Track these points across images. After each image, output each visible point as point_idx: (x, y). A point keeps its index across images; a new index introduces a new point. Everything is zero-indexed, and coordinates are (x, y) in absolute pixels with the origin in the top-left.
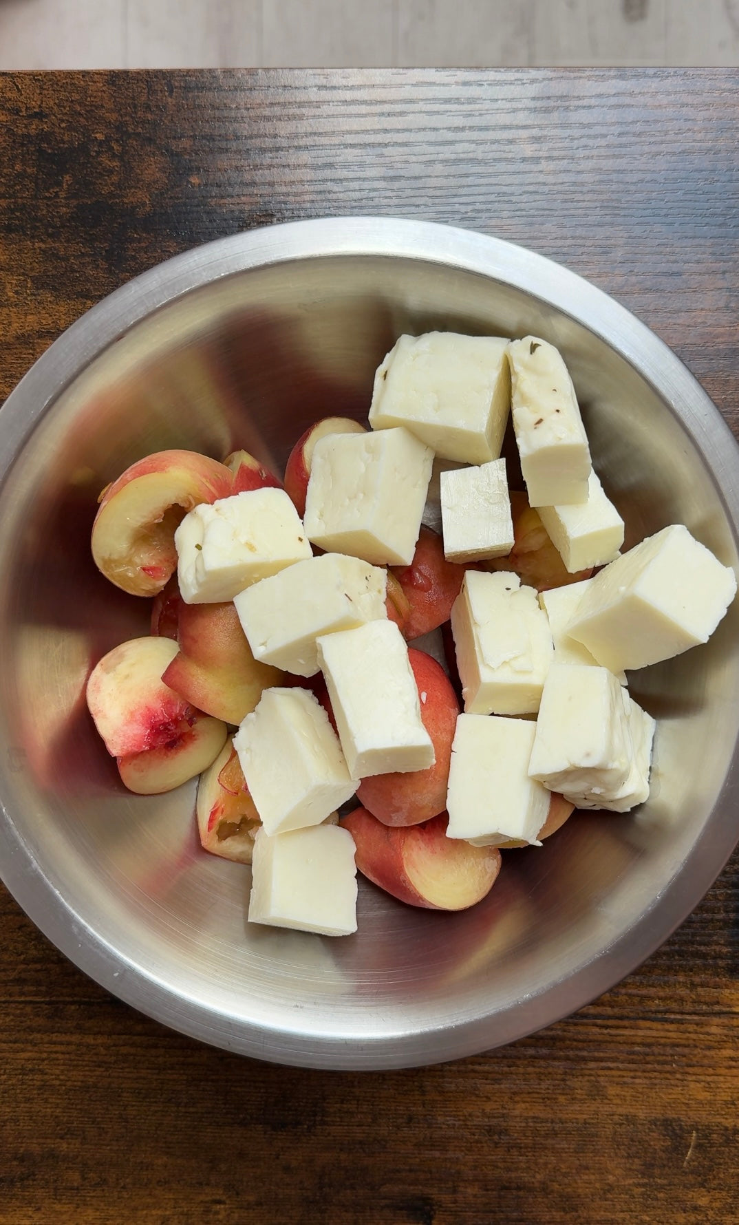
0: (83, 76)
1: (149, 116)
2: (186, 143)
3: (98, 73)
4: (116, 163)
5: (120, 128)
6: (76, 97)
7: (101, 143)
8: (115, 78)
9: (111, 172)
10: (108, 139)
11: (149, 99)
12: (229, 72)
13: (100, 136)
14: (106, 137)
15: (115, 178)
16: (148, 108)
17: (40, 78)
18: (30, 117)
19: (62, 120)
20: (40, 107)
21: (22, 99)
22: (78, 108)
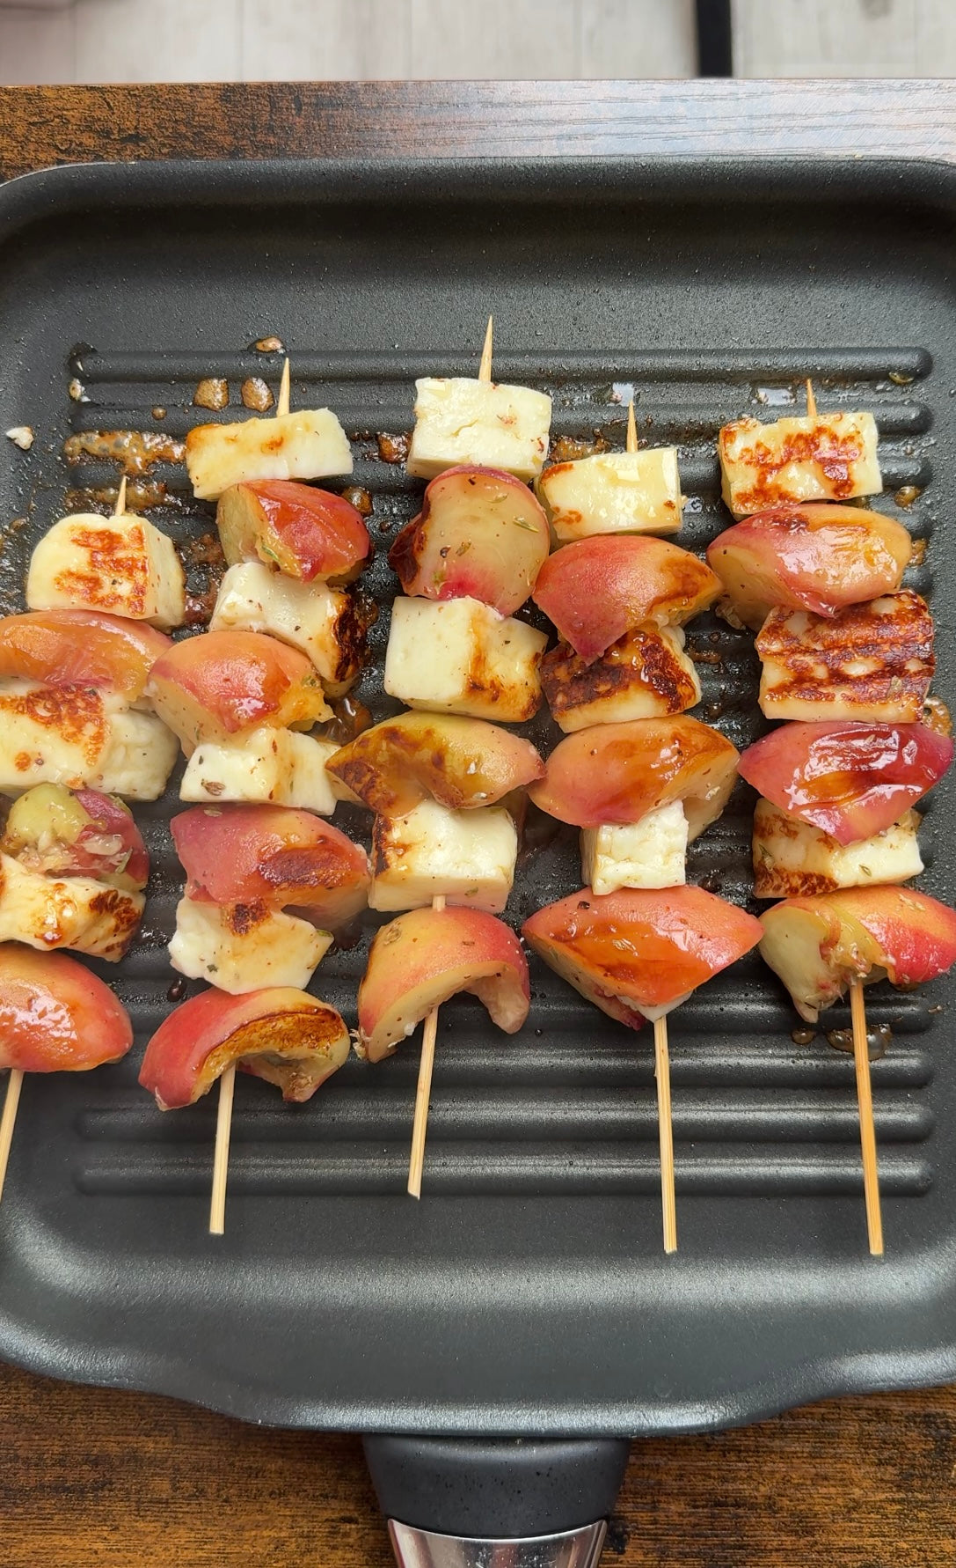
0: (190, 91)
1: (272, 140)
3: (210, 87)
6: (180, 115)
8: (230, 93)
11: (272, 119)
12: (371, 86)
16: (271, 129)
17: (136, 92)
18: (123, 140)
19: (164, 145)
20: (136, 128)
21: (114, 118)
22: (183, 129)
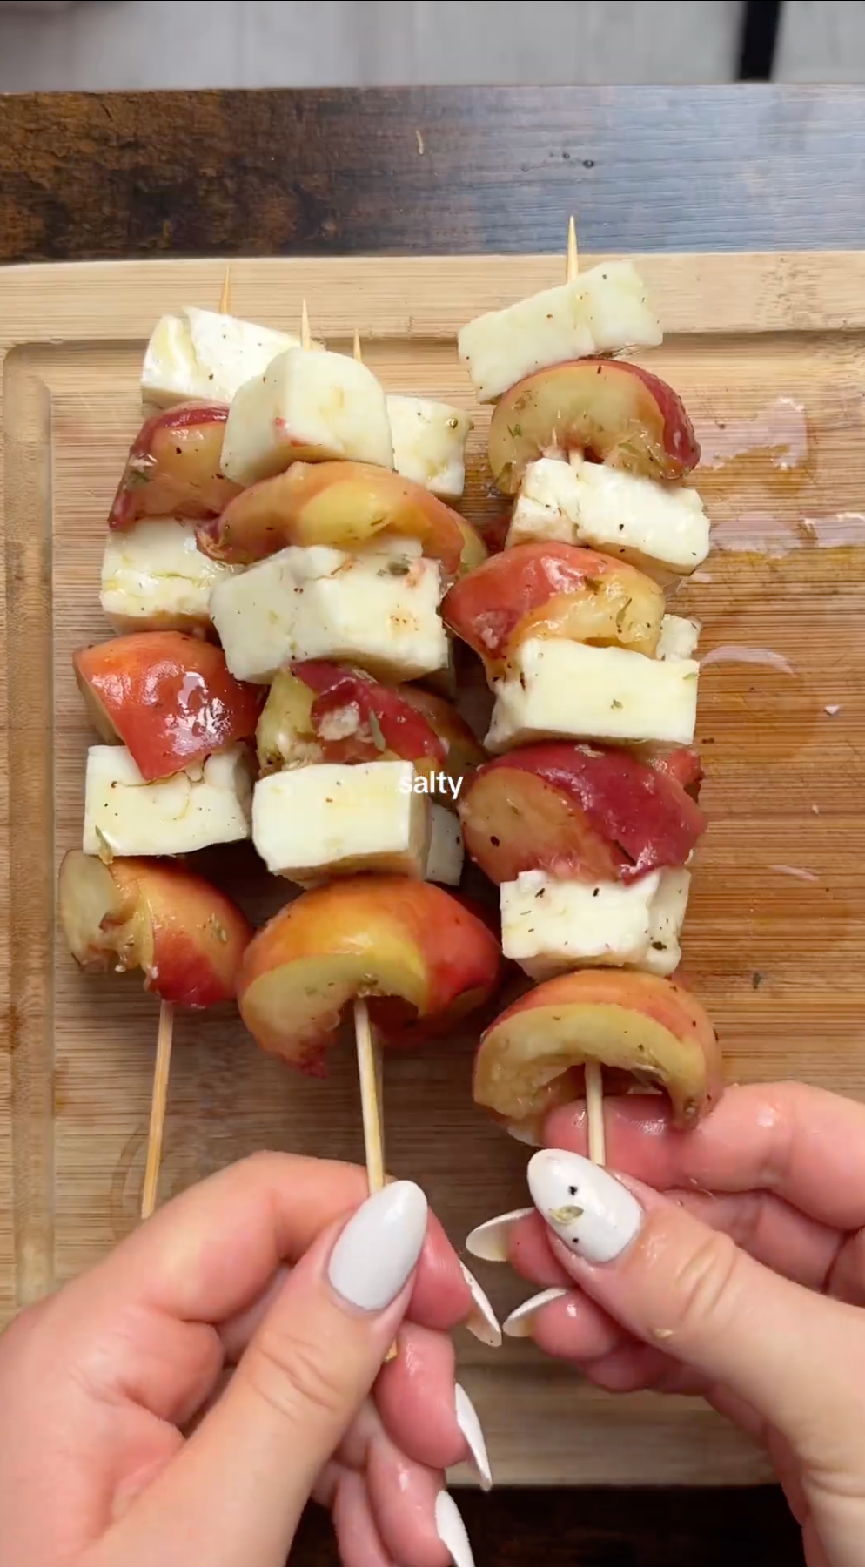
0: (190, 97)
1: (273, 146)
2: (318, 180)
3: (210, 93)
4: (229, 206)
5: (235, 160)
6: (180, 122)
7: (210, 180)
8: (231, 99)
9: (222, 215)
10: (220, 176)
11: (272, 126)
12: (374, 93)
13: (210, 172)
14: (218, 172)
15: (229, 223)
16: (270, 135)
17: (135, 99)
18: (122, 147)
19: (162, 152)
20: (135, 135)
21: (112, 125)
22: (182, 136)
